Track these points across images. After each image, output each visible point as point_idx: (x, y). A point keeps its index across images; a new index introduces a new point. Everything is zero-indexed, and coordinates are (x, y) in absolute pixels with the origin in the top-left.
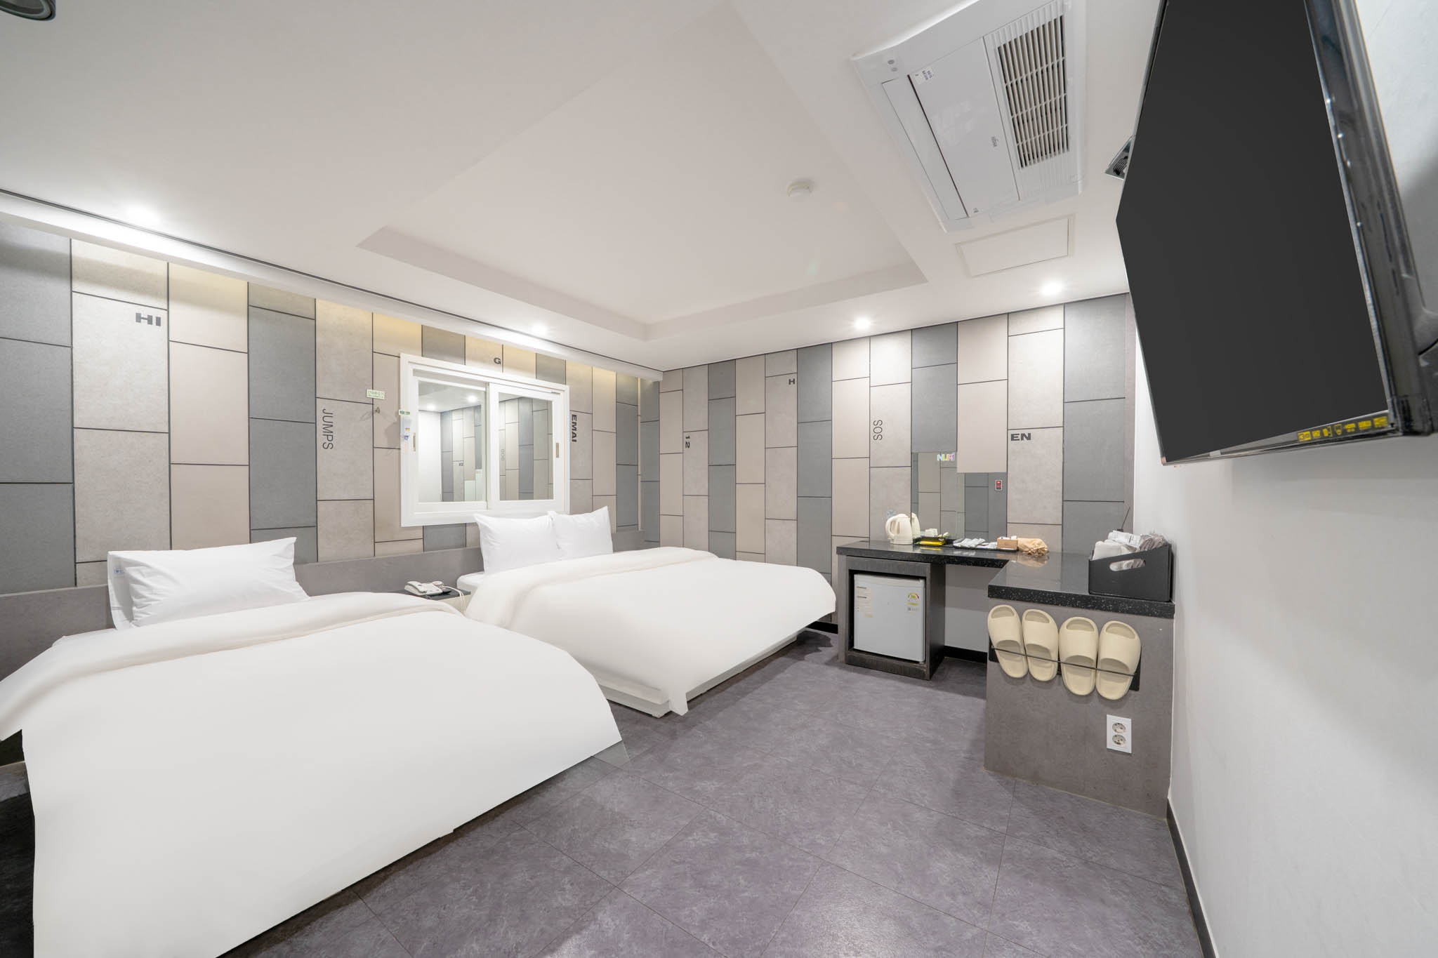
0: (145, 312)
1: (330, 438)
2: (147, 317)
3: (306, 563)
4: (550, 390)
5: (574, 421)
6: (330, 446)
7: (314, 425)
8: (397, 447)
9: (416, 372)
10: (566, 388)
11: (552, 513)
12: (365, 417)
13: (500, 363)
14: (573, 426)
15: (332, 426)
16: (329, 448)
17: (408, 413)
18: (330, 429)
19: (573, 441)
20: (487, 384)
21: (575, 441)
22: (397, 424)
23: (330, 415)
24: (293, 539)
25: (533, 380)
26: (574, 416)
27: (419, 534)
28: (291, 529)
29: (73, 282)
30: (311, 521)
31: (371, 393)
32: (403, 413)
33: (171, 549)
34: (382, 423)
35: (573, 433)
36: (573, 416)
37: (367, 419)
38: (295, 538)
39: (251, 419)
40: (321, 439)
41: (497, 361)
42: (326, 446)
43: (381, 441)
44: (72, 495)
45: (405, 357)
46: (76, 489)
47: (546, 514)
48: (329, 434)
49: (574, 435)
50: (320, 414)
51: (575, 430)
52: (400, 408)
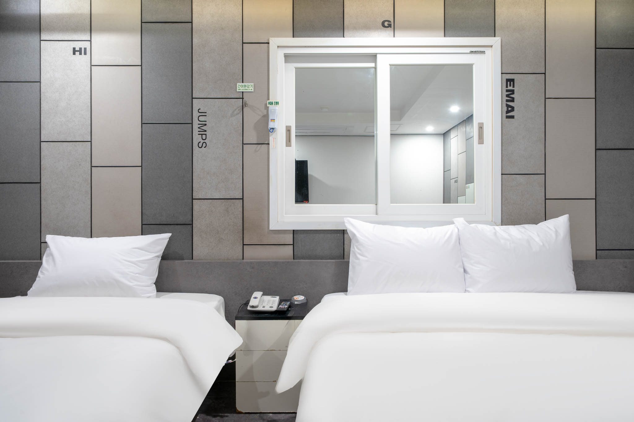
0: (78, 45)
1: (204, 137)
2: (79, 50)
3: (183, 259)
4: (468, 50)
5: (510, 88)
6: (203, 145)
7: (191, 125)
8: (266, 143)
9: (288, 58)
10: (496, 41)
11: (460, 221)
12: (236, 112)
13: (390, 26)
14: (507, 96)
15: (206, 125)
16: (203, 147)
17: (277, 103)
18: (204, 128)
19: (508, 117)
20: (373, 57)
21: (512, 117)
22: (266, 118)
23: (204, 114)
24: (169, 235)
25: (442, 40)
26: (510, 81)
27: (289, 239)
28: (172, 226)
29: (41, 33)
30: (187, 220)
31: (240, 87)
32: (271, 103)
33: (91, 237)
34: (251, 118)
35: (508, 106)
36: (508, 80)
37: (237, 114)
38: (171, 234)
39: (143, 125)
40: (197, 138)
41: (386, 24)
42: (200, 145)
43: (251, 136)
44: (39, 191)
45: (274, 42)
46: (42, 187)
47: (453, 223)
48: (203, 133)
49: (510, 109)
50: (196, 114)
51: (513, 100)
52: (269, 99)
